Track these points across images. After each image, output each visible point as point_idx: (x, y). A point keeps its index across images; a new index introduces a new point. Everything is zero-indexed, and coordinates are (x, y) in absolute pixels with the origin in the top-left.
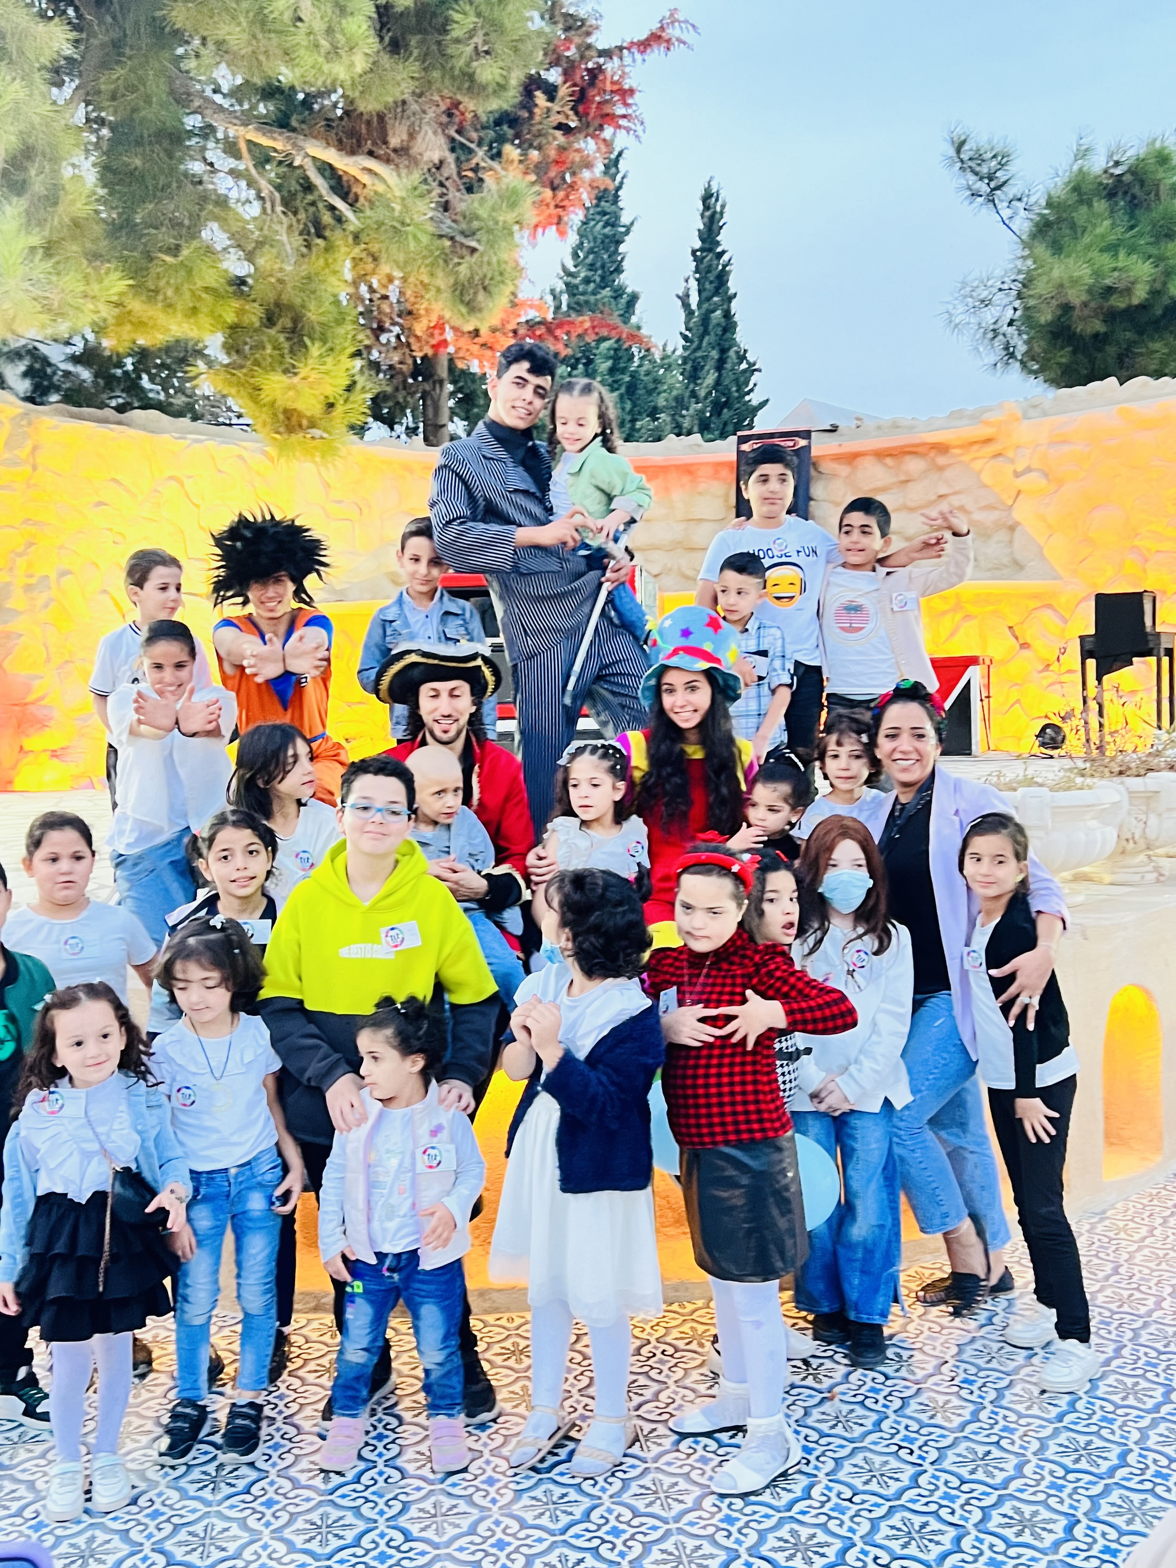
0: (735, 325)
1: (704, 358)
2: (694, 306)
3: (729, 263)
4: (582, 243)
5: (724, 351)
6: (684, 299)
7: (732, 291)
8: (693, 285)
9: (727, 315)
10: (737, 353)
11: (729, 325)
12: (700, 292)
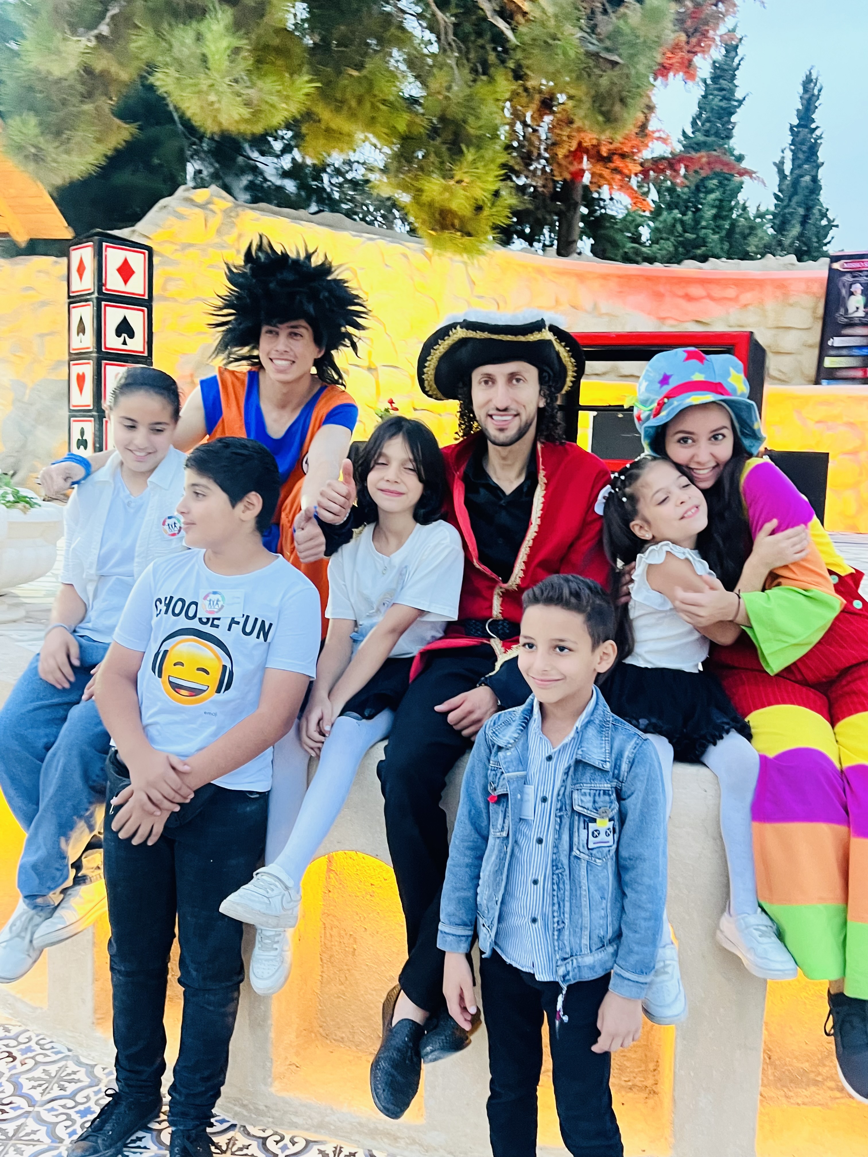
0: (820, 188)
1: (791, 214)
2: (787, 172)
3: (820, 137)
4: (701, 114)
5: (809, 209)
6: (780, 167)
7: (820, 160)
8: (789, 155)
9: (815, 180)
10: (820, 210)
11: (815, 187)
12: (793, 160)
